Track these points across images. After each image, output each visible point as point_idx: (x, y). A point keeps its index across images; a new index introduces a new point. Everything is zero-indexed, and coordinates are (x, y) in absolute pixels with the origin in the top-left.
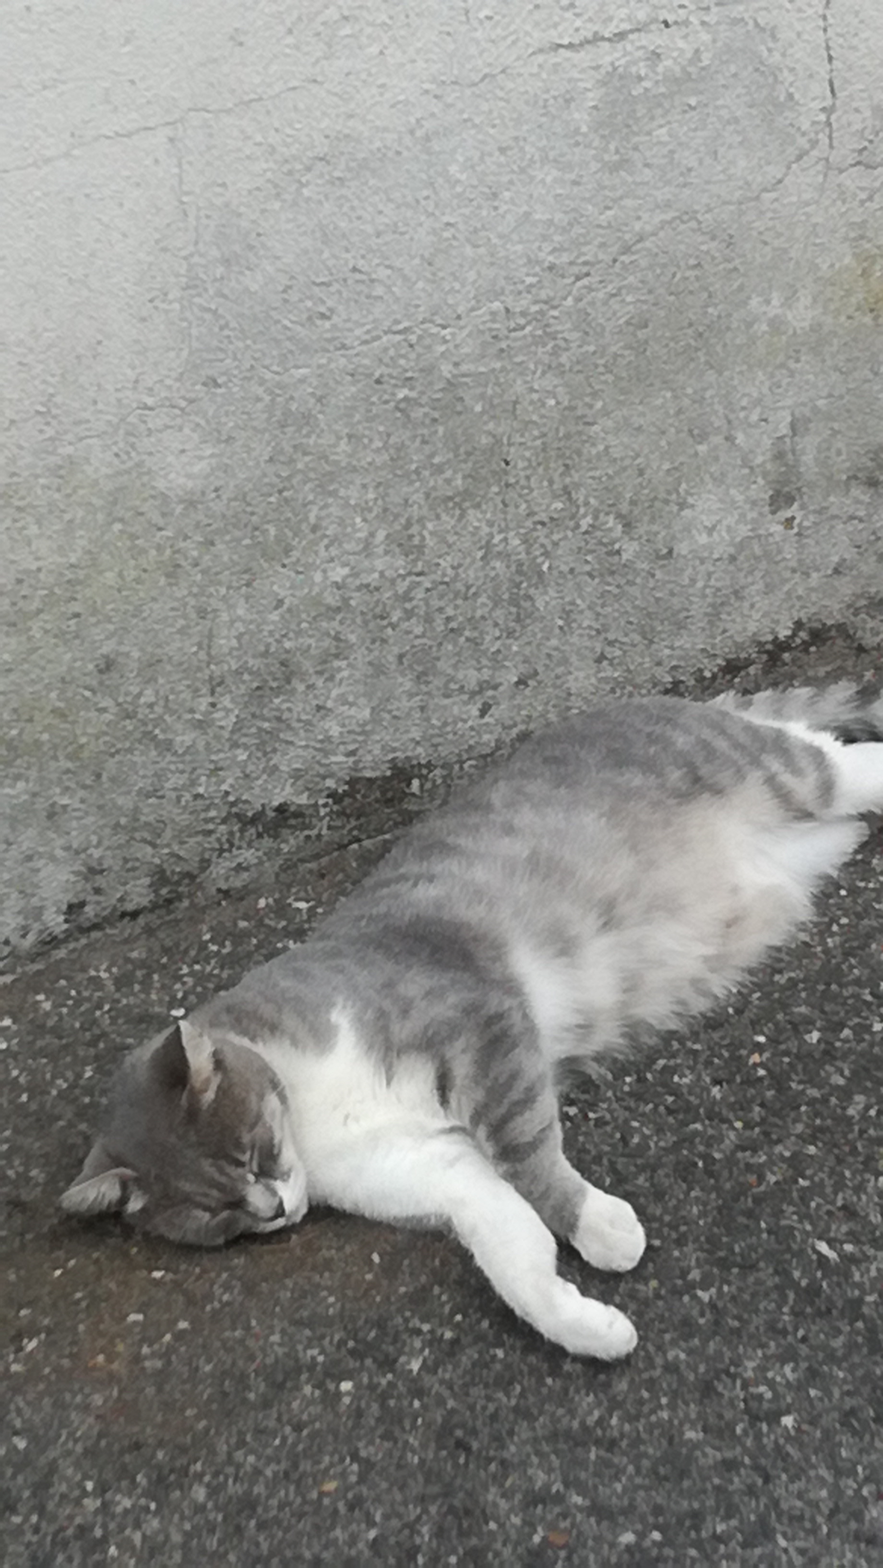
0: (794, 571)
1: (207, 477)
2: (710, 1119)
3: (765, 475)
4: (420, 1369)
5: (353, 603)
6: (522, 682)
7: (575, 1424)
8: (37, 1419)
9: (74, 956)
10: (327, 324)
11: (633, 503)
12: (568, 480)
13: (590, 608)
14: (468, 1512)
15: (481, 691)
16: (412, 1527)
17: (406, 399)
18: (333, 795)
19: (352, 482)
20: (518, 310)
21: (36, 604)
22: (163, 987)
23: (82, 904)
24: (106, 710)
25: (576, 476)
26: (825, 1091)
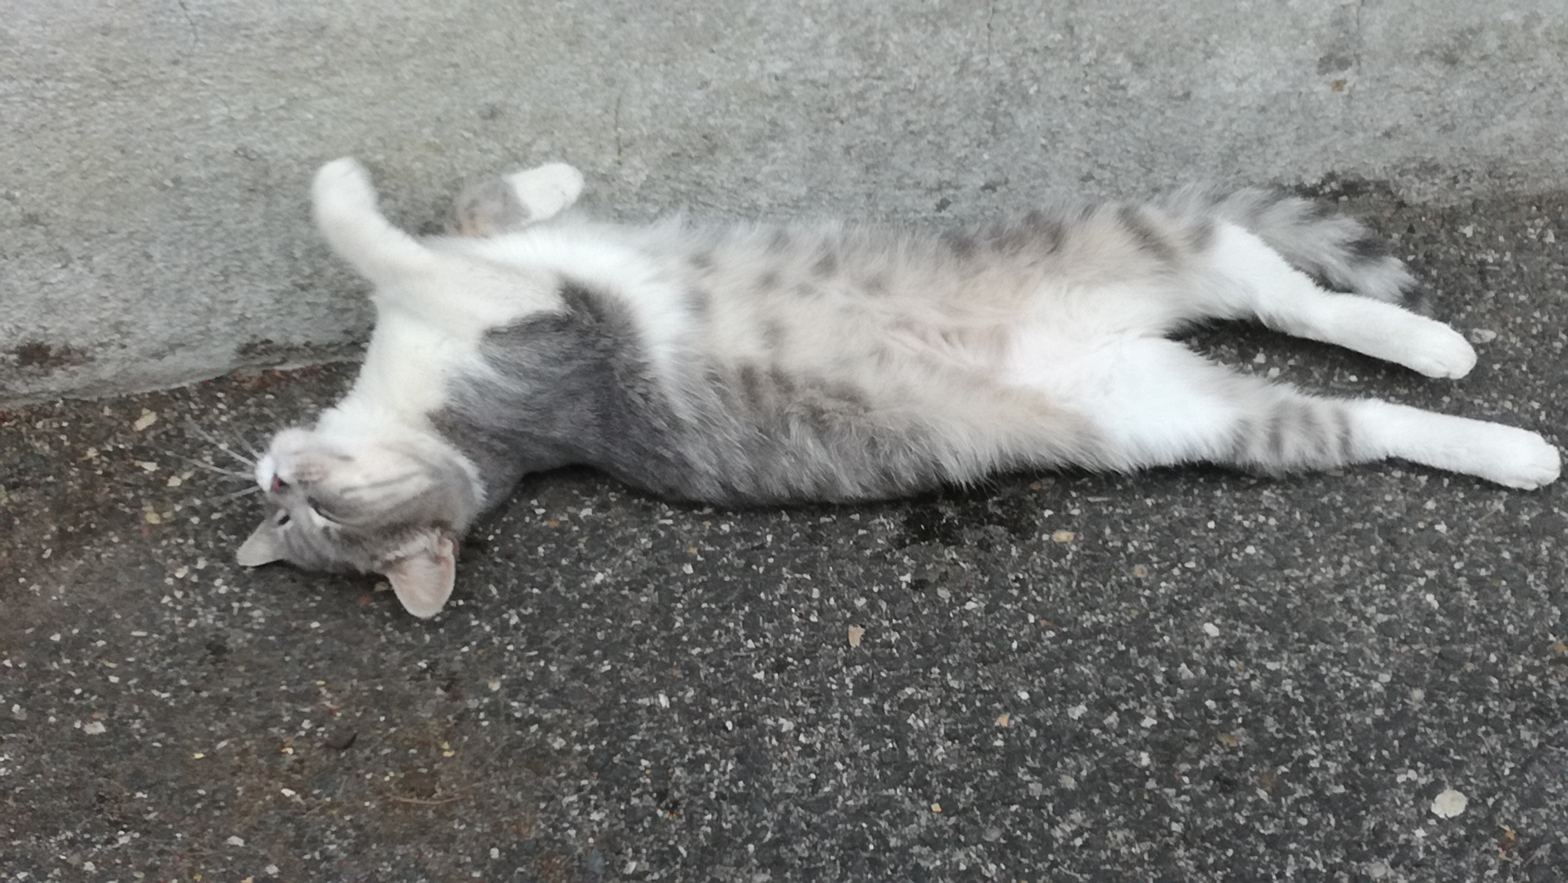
0: (1335, 128)
3: (1318, 37)
6: (990, 187)
11: (1147, 44)
13: (1081, 132)
24: (490, 151)
25: (1082, 12)
26: (1048, 792)
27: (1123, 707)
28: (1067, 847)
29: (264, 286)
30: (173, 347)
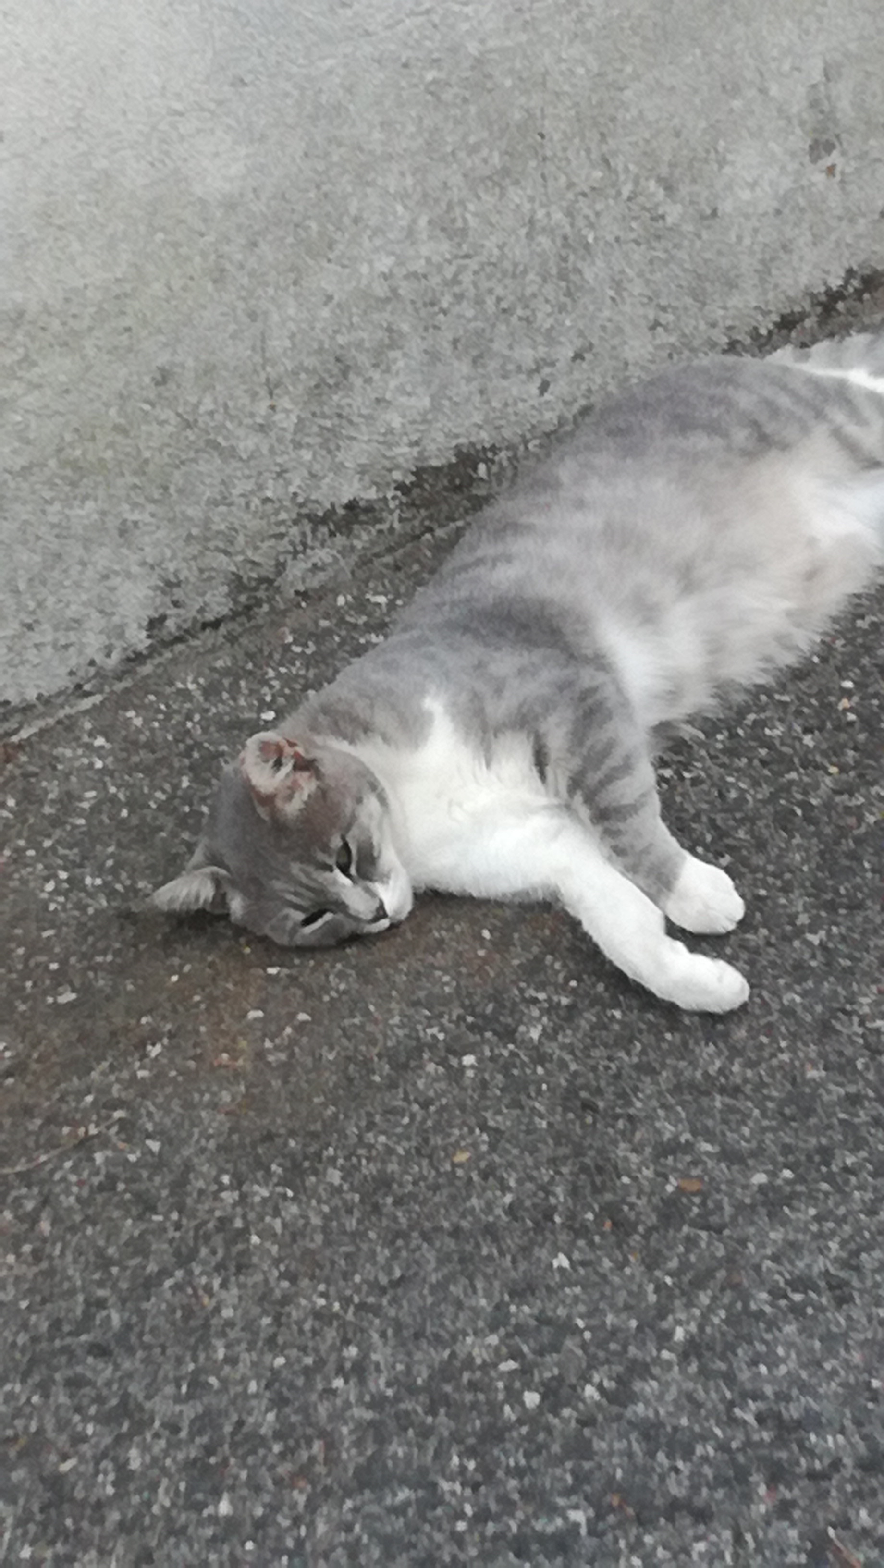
0: (840, 219)
1: (243, 178)
2: (805, 768)
3: (802, 124)
4: (540, 1036)
5: (401, 292)
6: (578, 356)
7: (698, 1074)
8: (168, 1121)
9: (160, 671)
10: (349, 13)
11: (672, 165)
12: (605, 148)
13: (639, 275)
14: (600, 1170)
15: (537, 370)
16: (546, 1188)
17: (435, 81)
18: (401, 487)
19: (389, 170)
21: (87, 322)
22: (252, 692)
23: (163, 618)
24: (167, 422)
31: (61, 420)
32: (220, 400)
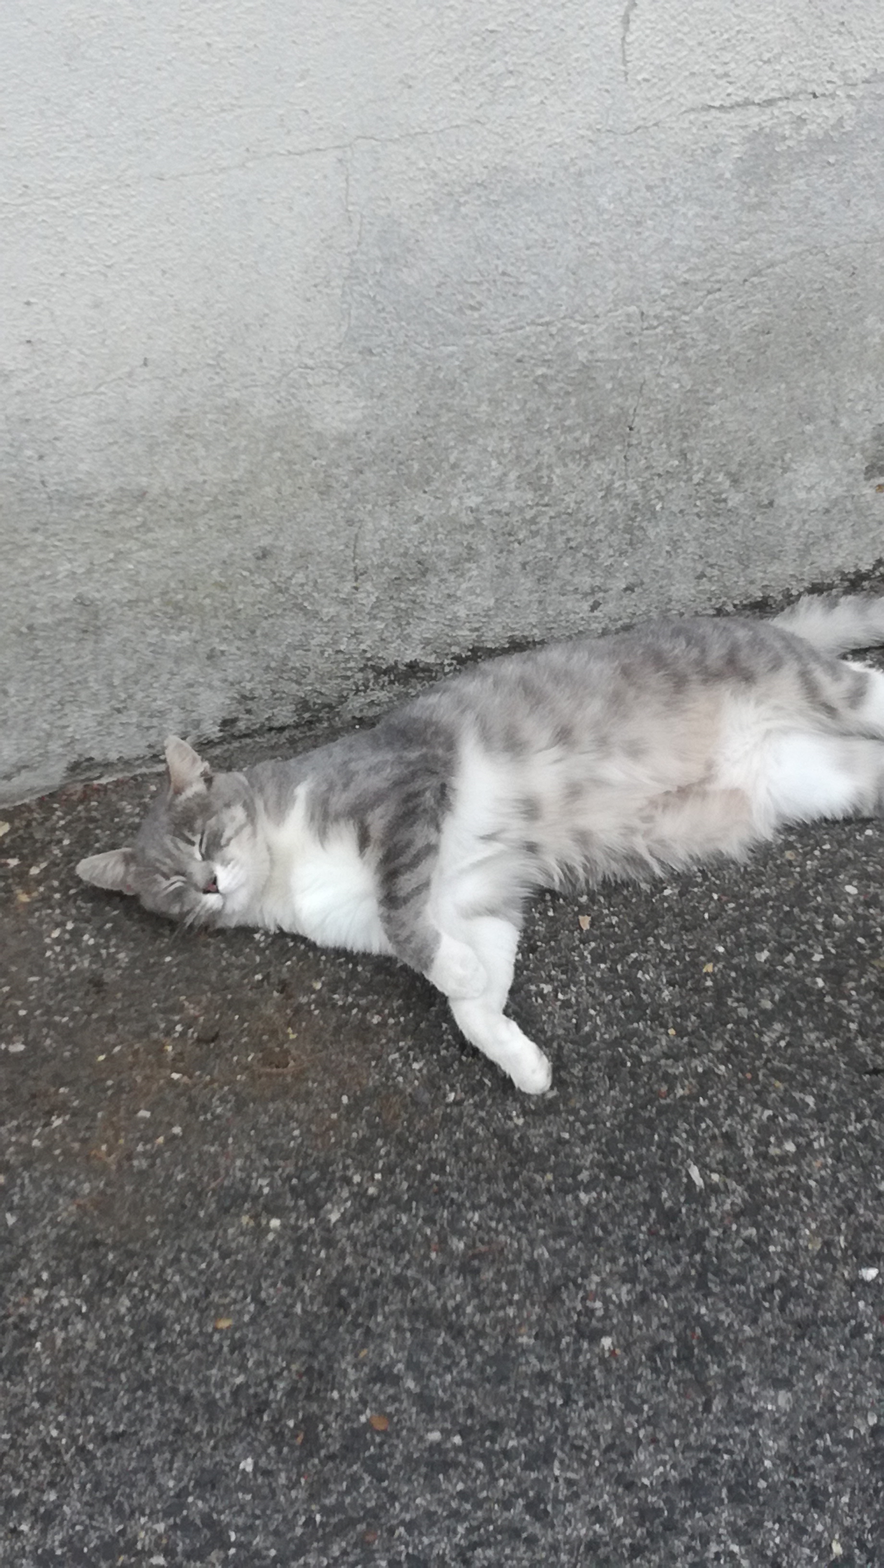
1: (359, 422)
2: (653, 1020)
3: (863, 451)
4: (338, 1220)
5: (484, 522)
6: (630, 589)
8: (32, 1198)
9: (227, 754)
10: (476, 315)
11: (740, 464)
12: (685, 445)
13: (695, 539)
14: (321, 1376)
15: (593, 592)
17: (544, 376)
19: (491, 434)
20: (652, 313)
21: (201, 507)
23: (234, 721)
24: (261, 586)
25: (692, 442)
26: (753, 1013)
27: (796, 949)
28: (775, 1048)
29: (90, 712)
30: (21, 768)
31: (169, 573)
32: (311, 576)
